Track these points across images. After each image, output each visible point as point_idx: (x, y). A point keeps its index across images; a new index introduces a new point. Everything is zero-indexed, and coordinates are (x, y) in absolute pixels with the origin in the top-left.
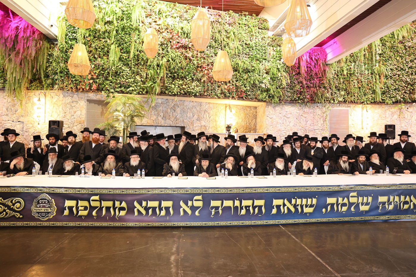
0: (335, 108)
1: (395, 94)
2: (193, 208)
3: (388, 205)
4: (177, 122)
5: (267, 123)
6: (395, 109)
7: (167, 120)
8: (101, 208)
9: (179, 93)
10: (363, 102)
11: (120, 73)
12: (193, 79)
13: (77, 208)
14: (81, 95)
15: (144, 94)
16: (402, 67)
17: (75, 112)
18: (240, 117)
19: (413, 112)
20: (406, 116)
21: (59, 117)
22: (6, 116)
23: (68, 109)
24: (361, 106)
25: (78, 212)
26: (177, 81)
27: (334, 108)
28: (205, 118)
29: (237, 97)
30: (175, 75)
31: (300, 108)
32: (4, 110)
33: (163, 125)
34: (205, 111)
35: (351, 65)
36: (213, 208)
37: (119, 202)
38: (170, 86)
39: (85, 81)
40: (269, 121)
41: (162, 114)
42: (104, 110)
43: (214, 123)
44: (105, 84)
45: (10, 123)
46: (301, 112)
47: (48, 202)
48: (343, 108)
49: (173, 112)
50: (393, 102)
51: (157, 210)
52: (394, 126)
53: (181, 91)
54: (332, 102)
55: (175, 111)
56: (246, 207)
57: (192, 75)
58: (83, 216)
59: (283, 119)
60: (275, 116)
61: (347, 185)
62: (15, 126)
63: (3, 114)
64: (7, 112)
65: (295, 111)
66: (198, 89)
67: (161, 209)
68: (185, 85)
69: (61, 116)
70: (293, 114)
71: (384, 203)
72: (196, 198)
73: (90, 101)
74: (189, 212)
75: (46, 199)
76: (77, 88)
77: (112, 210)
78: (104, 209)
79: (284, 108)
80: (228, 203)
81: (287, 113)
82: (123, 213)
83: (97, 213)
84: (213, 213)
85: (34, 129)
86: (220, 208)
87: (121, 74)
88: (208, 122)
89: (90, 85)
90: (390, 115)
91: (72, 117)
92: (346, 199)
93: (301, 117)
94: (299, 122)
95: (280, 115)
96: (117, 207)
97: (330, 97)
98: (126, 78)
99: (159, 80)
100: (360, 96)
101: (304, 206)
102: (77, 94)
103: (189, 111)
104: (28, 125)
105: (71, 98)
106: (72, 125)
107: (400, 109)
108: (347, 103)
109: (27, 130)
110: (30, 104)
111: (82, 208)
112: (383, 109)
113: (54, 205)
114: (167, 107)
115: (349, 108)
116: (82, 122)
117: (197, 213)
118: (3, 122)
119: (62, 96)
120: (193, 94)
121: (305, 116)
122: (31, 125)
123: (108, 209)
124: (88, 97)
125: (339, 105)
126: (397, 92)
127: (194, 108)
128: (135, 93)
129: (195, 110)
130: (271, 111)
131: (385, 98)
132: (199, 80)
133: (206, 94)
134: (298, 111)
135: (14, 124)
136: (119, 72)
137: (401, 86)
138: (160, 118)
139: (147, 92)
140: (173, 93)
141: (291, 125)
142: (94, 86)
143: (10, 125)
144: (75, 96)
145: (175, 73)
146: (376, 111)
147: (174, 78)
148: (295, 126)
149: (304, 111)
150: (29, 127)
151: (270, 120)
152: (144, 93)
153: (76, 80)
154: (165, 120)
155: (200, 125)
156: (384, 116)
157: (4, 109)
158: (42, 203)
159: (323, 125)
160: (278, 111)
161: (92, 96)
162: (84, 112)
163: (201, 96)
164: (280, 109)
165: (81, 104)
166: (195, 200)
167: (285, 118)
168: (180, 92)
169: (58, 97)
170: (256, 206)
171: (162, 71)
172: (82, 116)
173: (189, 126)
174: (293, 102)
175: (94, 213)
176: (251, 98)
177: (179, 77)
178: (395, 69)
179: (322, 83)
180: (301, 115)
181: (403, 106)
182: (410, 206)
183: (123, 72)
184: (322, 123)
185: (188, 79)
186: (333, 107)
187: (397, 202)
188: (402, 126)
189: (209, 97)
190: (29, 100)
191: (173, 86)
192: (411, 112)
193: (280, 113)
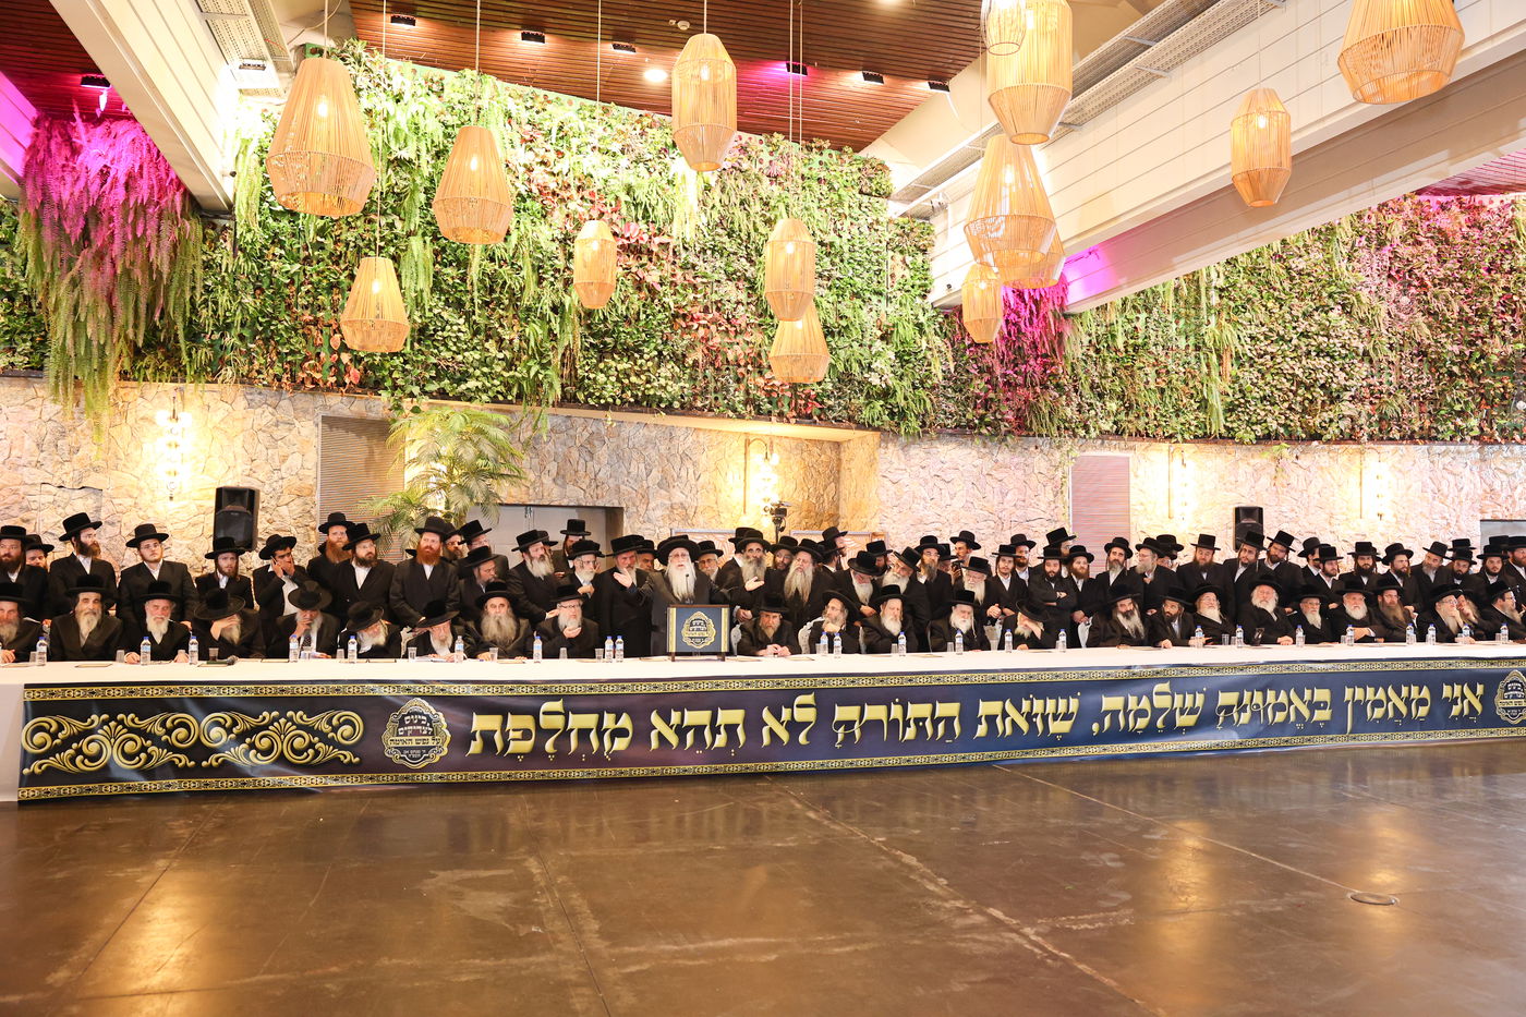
0: (1091, 453)
1: (1263, 413)
2: (794, 727)
3: (1239, 713)
4: (599, 492)
5: (884, 498)
6: (1263, 457)
7: (570, 487)
8: (566, 733)
9: (618, 402)
10: (1171, 436)
11: (435, 331)
12: (660, 353)
13: (505, 734)
14: (303, 400)
15: (510, 402)
16: (1282, 333)
17: (284, 459)
18: (791, 475)
19: (1313, 469)
20: (1293, 481)
21: (230, 475)
22: (35, 470)
23: (261, 447)
24: (1165, 446)
25: (506, 745)
26: (614, 359)
27: (1087, 453)
28: (684, 479)
29: (794, 414)
30: (608, 340)
31: (983, 450)
32: (26, 446)
33: (556, 503)
34: (685, 457)
35: (1138, 318)
36: (839, 724)
37: (613, 716)
38: (592, 376)
39: (323, 355)
40: (891, 493)
41: (553, 467)
42: (377, 451)
43: (712, 497)
44: (388, 365)
45: (49, 493)
46: (988, 464)
47: (429, 720)
48: (1113, 452)
49: (588, 458)
50: (1257, 438)
51: (707, 733)
52: (1261, 509)
53: (623, 392)
54: (1082, 432)
55: (591, 454)
56: (917, 720)
57: (660, 341)
58: (521, 754)
59: (931, 484)
60: (907, 475)
61: (1148, 667)
62: (67, 504)
63: (22, 462)
64: (38, 452)
65: (970, 459)
66: (674, 388)
67: (715, 731)
68: (638, 375)
69: (239, 470)
70: (961, 469)
71: (1229, 709)
72: (800, 700)
73: (331, 422)
74: (784, 736)
75: (422, 714)
76: (293, 378)
77: (593, 736)
78: (573, 735)
79: (935, 450)
80: (875, 712)
81: (945, 466)
82: (621, 744)
83: (555, 745)
84: (840, 737)
85: (141, 513)
86: (857, 725)
87: (440, 333)
88: (694, 491)
89: (338, 369)
90: (1248, 476)
91: (276, 476)
92: (1145, 699)
93: (988, 478)
94: (980, 496)
95: (923, 473)
96: (606, 730)
97: (1076, 416)
98: (454, 348)
99: (559, 357)
100: (1162, 415)
101: (1050, 717)
102: (290, 399)
103: (635, 455)
104: (116, 501)
105: (270, 409)
106: (273, 502)
107: (1278, 459)
108: (1126, 436)
109: (115, 519)
110: (126, 430)
111: (518, 734)
112: (1230, 457)
113: (444, 729)
114: (570, 443)
115: (1130, 454)
116: (306, 492)
117: (802, 739)
118: (22, 489)
119: (241, 403)
120: (663, 405)
121: (999, 476)
122: (130, 502)
123: (584, 734)
124: (325, 406)
125: (1103, 443)
126: (1269, 408)
127: (650, 446)
128: (485, 397)
129: (653, 453)
130: (895, 460)
131: (1235, 425)
132: (680, 360)
133: (699, 404)
134: (978, 462)
135: (66, 495)
136: (432, 328)
137: (1280, 390)
138: (547, 480)
139: (519, 396)
140: (602, 401)
141: (958, 503)
142: (354, 375)
143: (51, 498)
144: (285, 403)
145: (607, 333)
146: (1209, 464)
147: (603, 352)
148: (968, 509)
149: (996, 462)
150: (119, 509)
151: (893, 488)
152: (510, 398)
153: (292, 352)
154: (563, 486)
155: (668, 502)
156: (1233, 479)
157: (29, 444)
158: (411, 724)
159: (1053, 506)
160: (917, 461)
161: (338, 404)
162: (314, 457)
163: (687, 409)
164: (922, 454)
165: (304, 432)
166: (799, 706)
167: (939, 483)
168: (621, 398)
169: (227, 406)
170: (940, 719)
171: (569, 329)
172: (307, 473)
173: (634, 505)
174: (963, 430)
175: (549, 746)
176: (834, 418)
177: (619, 347)
178: (1262, 338)
179: (1052, 374)
180: (985, 472)
181: (1284, 449)
182: (1288, 716)
183: (443, 330)
184: (1052, 498)
185: (646, 356)
187: (1258, 706)
188: (1284, 509)
189: (711, 414)
190: (124, 415)
191: (601, 378)
192: (1308, 469)
193: (923, 468)
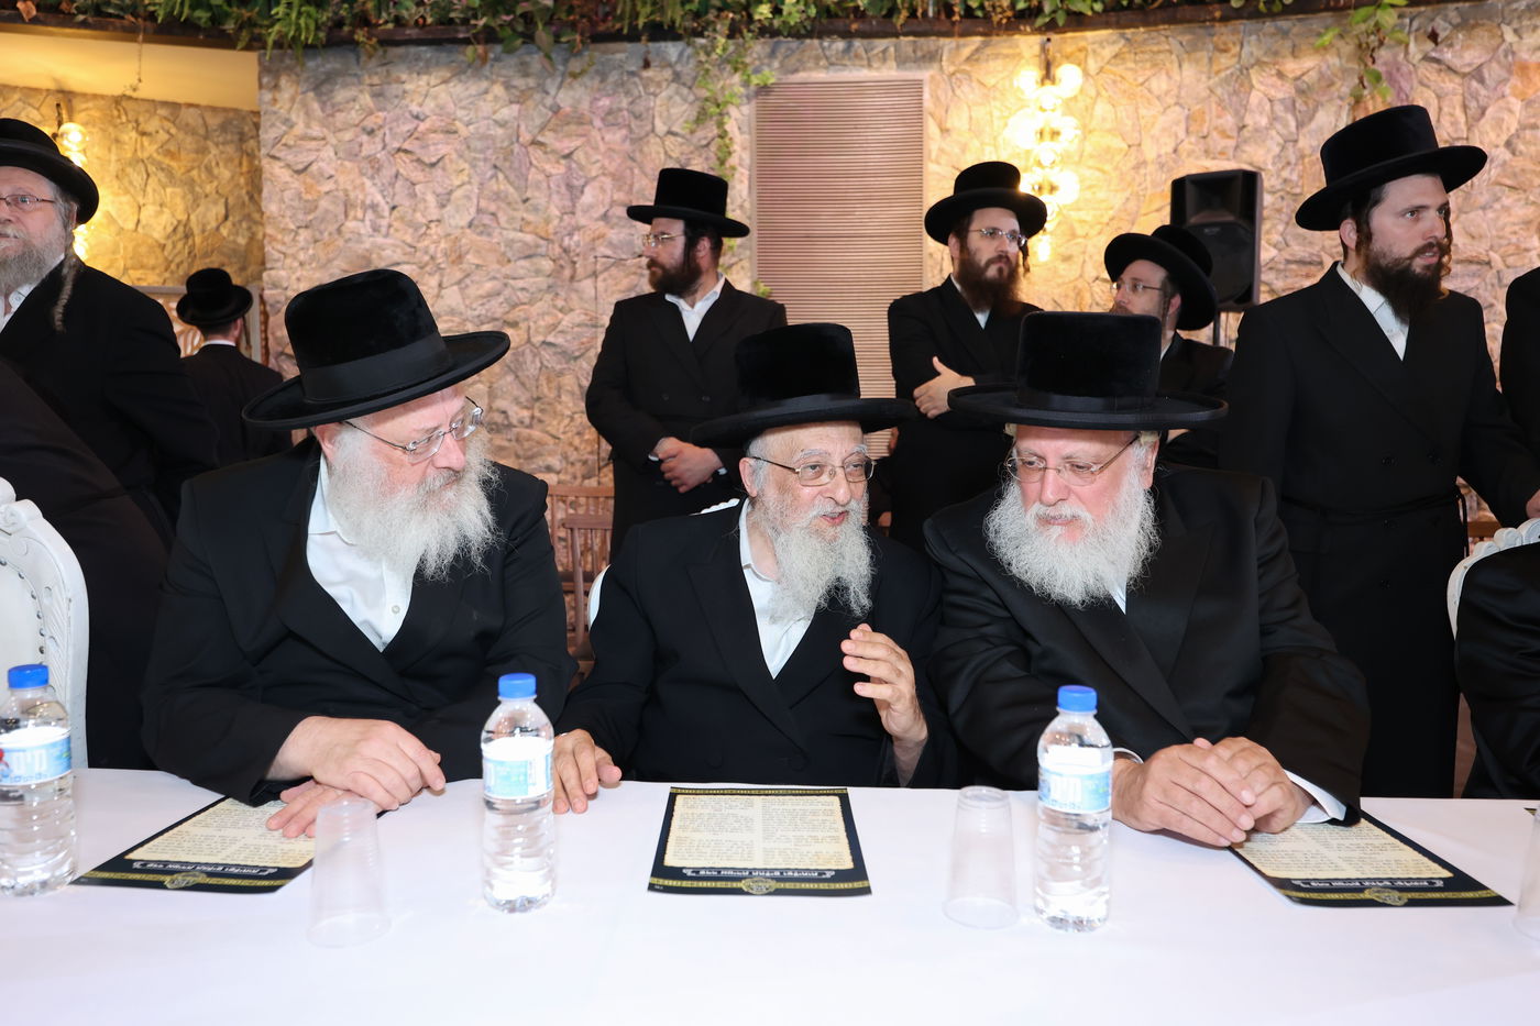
0: (814, 74)
5: (273, 208)
6: (1325, 52)
19: (1493, 72)
24: (1024, 45)
27: (801, 76)
31: (519, 82)
40: (288, 195)
46: (533, 117)
48: (880, 69)
52: (1252, 180)
59: (387, 173)
60: (328, 152)
65: (486, 107)
70: (463, 131)
79: (394, 89)
81: (422, 127)
90: (1279, 108)
93: (536, 153)
94: (514, 197)
95: (371, 147)
107: (1371, 47)
112: (1225, 60)
115: (925, 74)
121: (566, 145)
125: (848, 48)
130: (298, 118)
134: (508, 112)
141: (458, 218)
146: (1160, 84)
148: (485, 231)
149: (556, 110)
151: (296, 184)
156: (1229, 121)
160: (354, 116)
164: (366, 99)
167: (405, 166)
180: (526, 137)
186: (793, 61)
192: (1477, 74)
193: (371, 133)
